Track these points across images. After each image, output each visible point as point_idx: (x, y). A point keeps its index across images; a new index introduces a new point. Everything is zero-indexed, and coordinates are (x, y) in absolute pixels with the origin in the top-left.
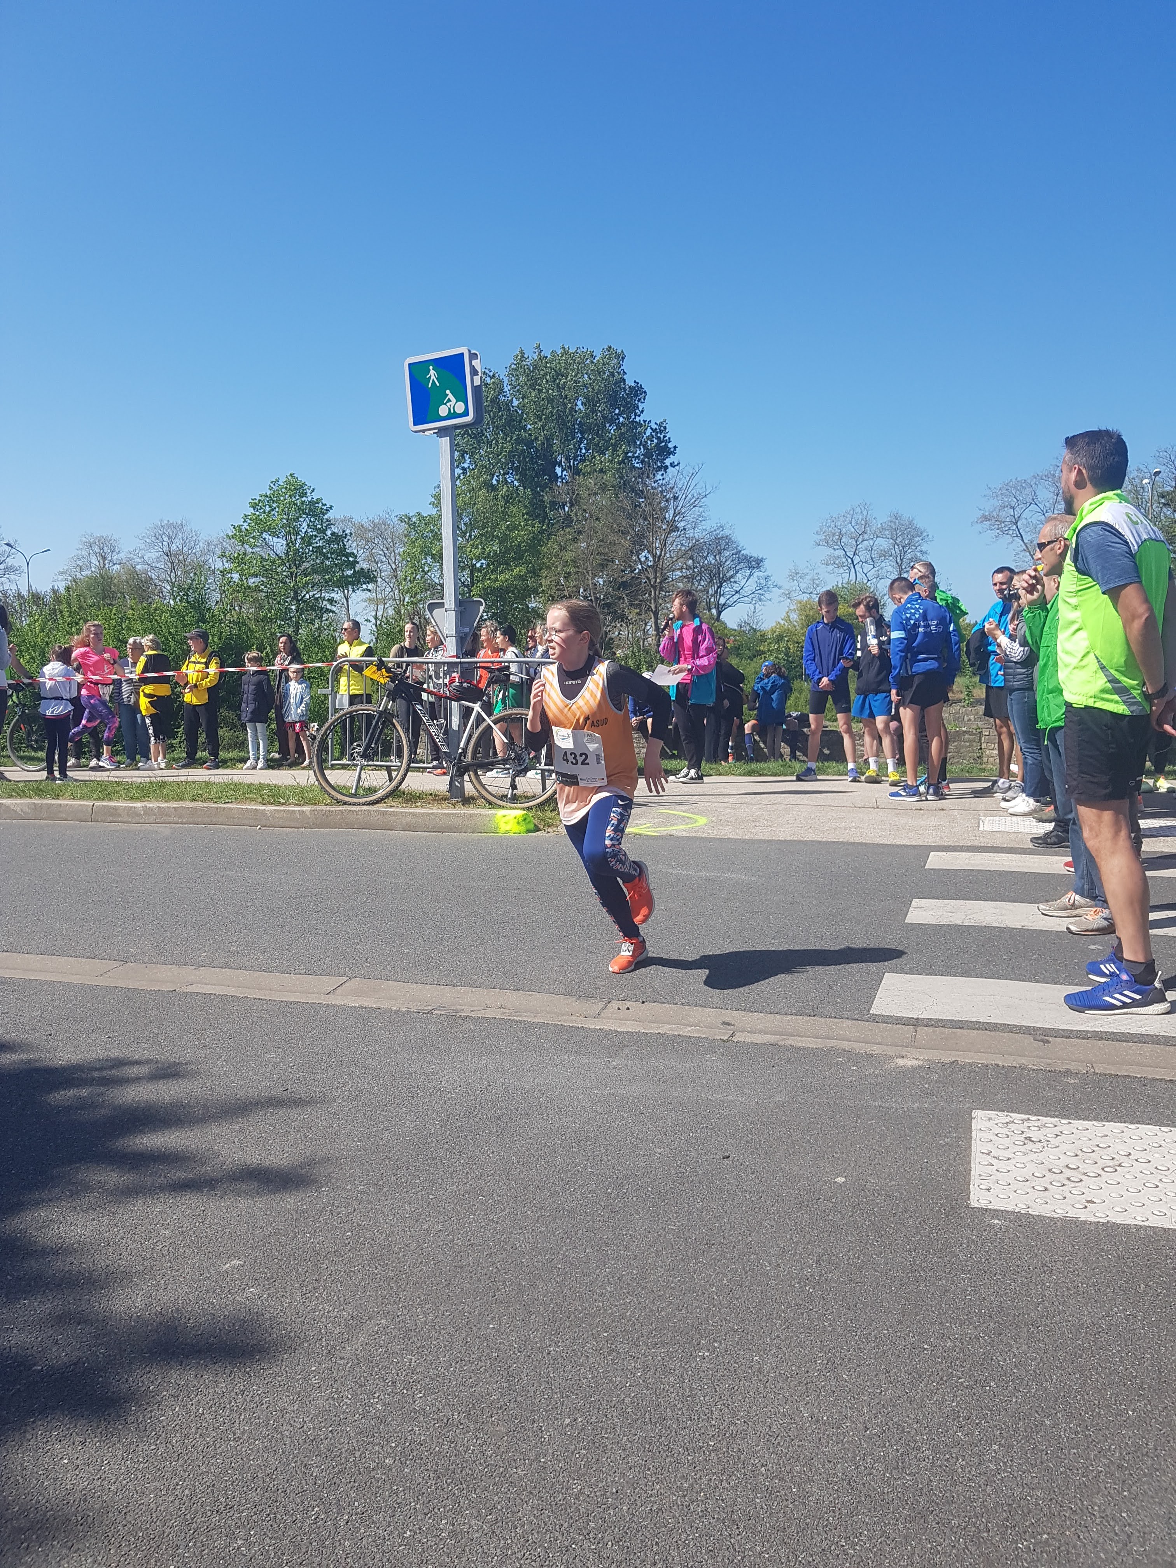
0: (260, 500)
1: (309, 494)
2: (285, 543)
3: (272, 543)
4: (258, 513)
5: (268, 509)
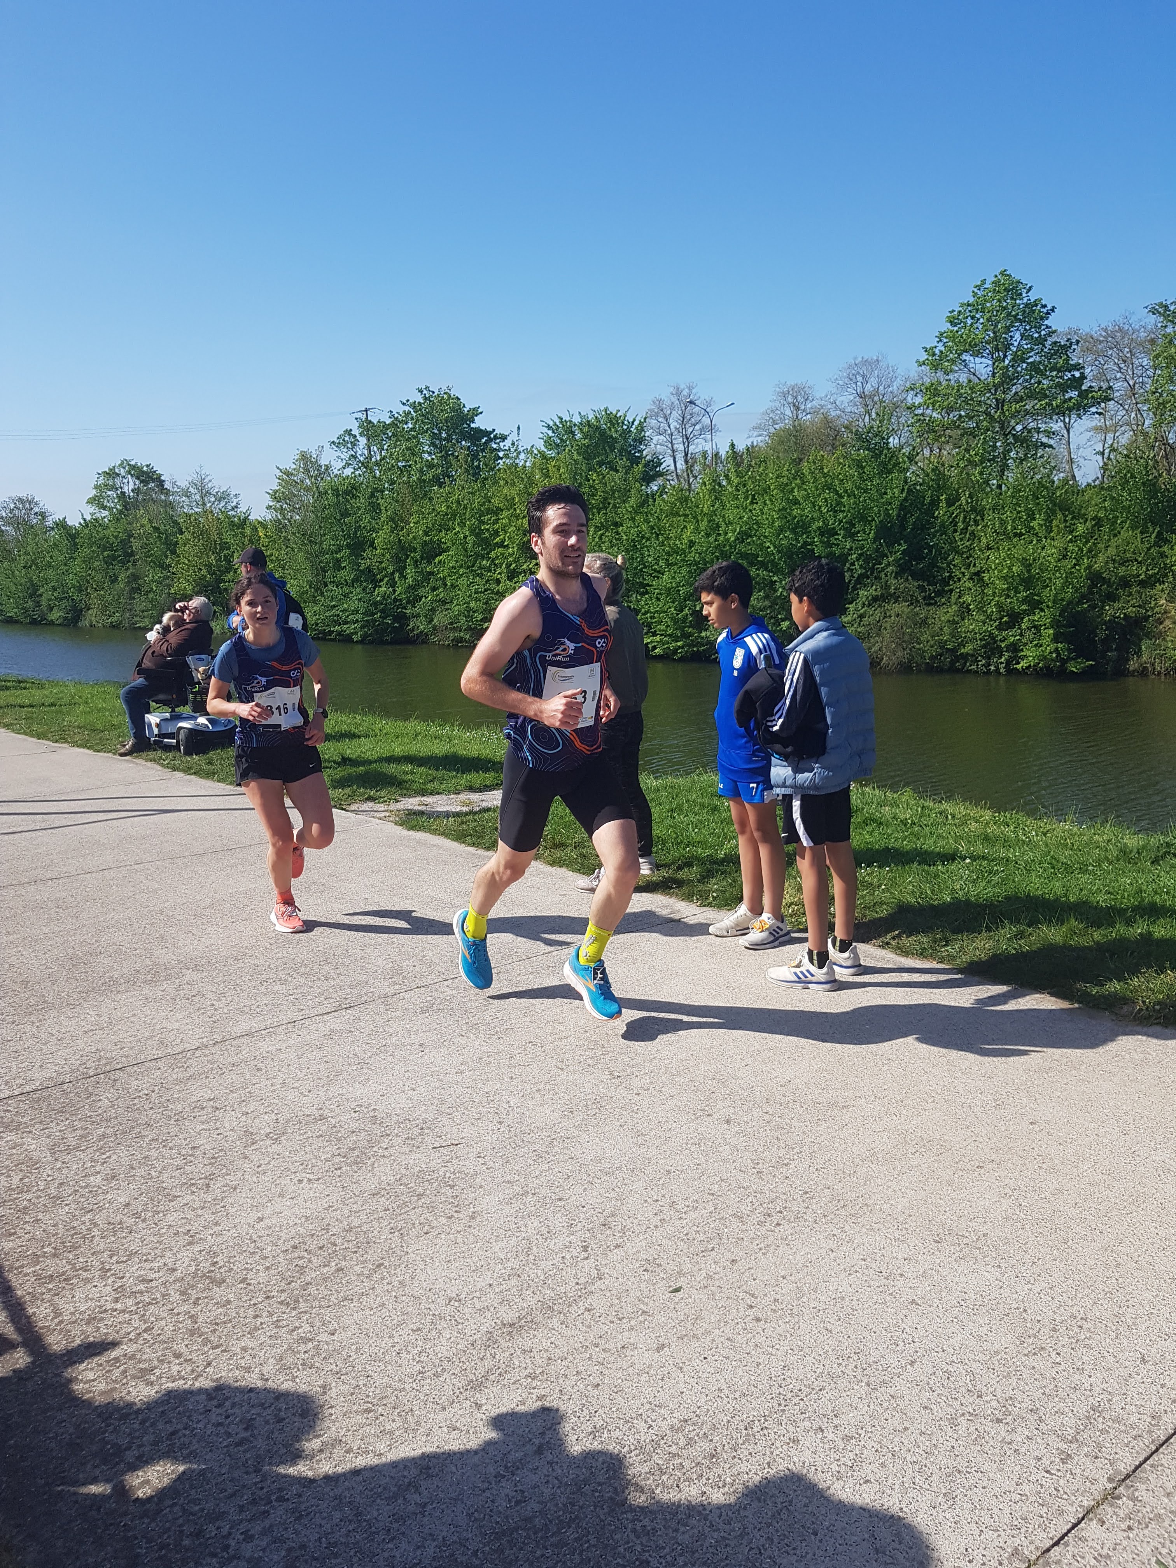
0: (960, 312)
1: (1024, 295)
2: (990, 363)
3: (973, 365)
4: (956, 329)
5: (969, 321)
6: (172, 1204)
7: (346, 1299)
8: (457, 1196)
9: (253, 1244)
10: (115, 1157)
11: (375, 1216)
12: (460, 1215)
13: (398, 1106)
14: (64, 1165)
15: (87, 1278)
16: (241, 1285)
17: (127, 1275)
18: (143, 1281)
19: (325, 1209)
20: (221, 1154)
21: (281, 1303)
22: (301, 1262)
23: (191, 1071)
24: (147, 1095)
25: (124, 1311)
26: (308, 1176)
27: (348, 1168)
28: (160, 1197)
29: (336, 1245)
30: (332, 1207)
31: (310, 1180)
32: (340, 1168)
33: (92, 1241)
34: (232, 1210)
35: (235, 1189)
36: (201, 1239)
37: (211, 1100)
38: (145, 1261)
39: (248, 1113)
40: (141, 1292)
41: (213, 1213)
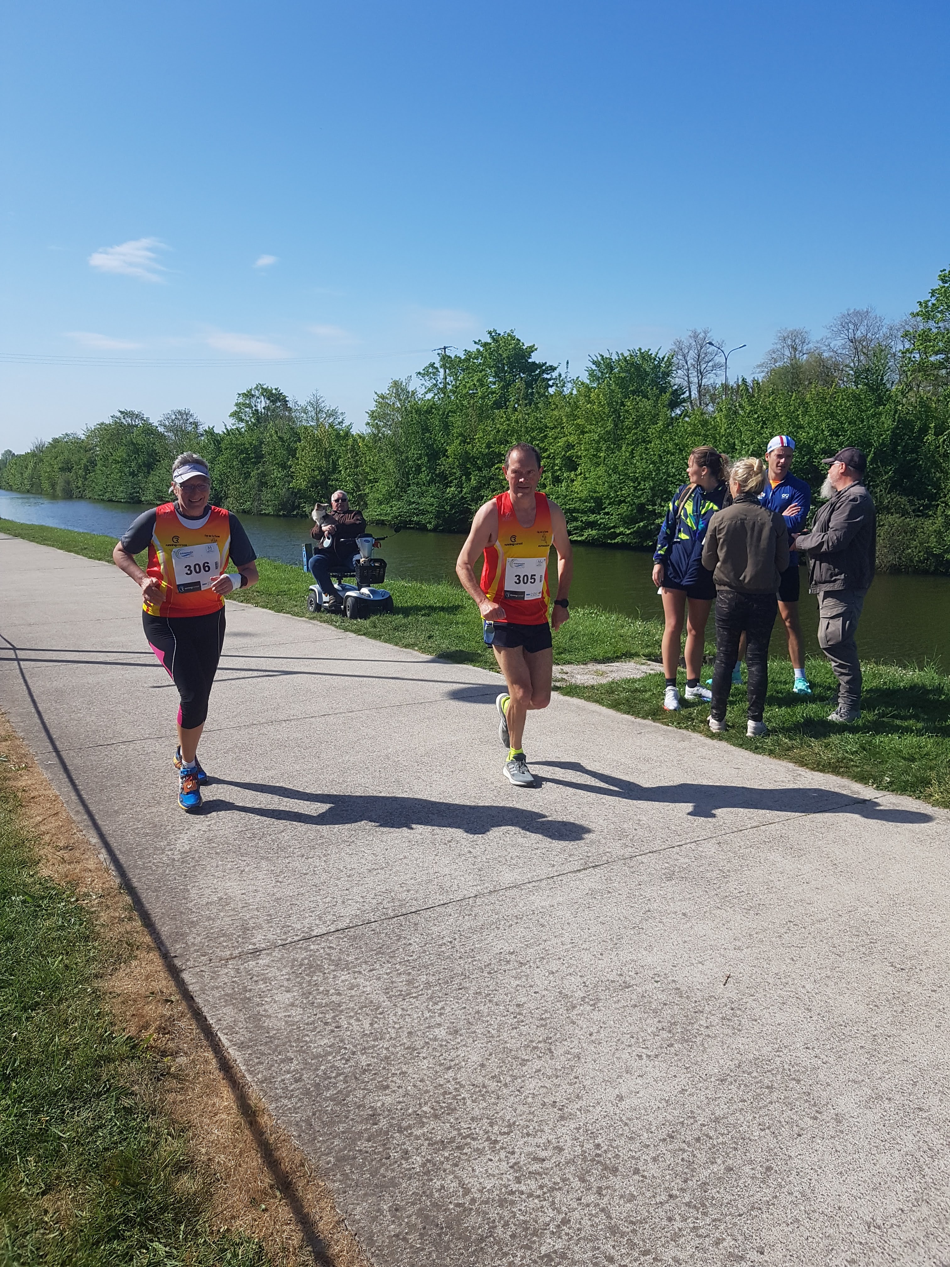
6: (524, 1068)
7: (753, 1208)
8: (809, 1094)
9: (626, 1127)
10: (448, 1009)
11: (735, 1107)
12: (824, 1117)
13: (694, 979)
14: (405, 1013)
15: (478, 1149)
16: (636, 1177)
17: (516, 1150)
18: (536, 1159)
19: (680, 1092)
20: (548, 1015)
21: (688, 1204)
22: (685, 1156)
23: (481, 920)
24: (451, 942)
25: (530, 1195)
26: (644, 1050)
27: (680, 1046)
28: (509, 1059)
29: (711, 1138)
30: (686, 1090)
31: (649, 1056)
32: (671, 1045)
33: (465, 1104)
34: (587, 1083)
35: (579, 1058)
36: (571, 1114)
37: (512, 953)
38: (528, 1135)
39: (553, 973)
40: (539, 1174)
41: (570, 1084)
